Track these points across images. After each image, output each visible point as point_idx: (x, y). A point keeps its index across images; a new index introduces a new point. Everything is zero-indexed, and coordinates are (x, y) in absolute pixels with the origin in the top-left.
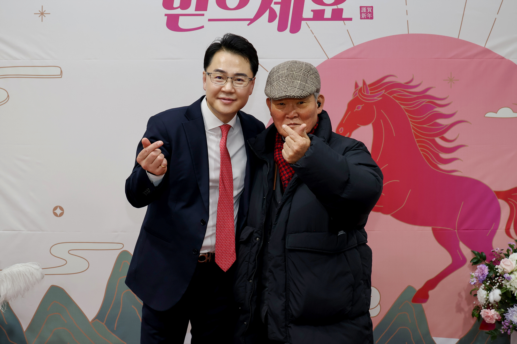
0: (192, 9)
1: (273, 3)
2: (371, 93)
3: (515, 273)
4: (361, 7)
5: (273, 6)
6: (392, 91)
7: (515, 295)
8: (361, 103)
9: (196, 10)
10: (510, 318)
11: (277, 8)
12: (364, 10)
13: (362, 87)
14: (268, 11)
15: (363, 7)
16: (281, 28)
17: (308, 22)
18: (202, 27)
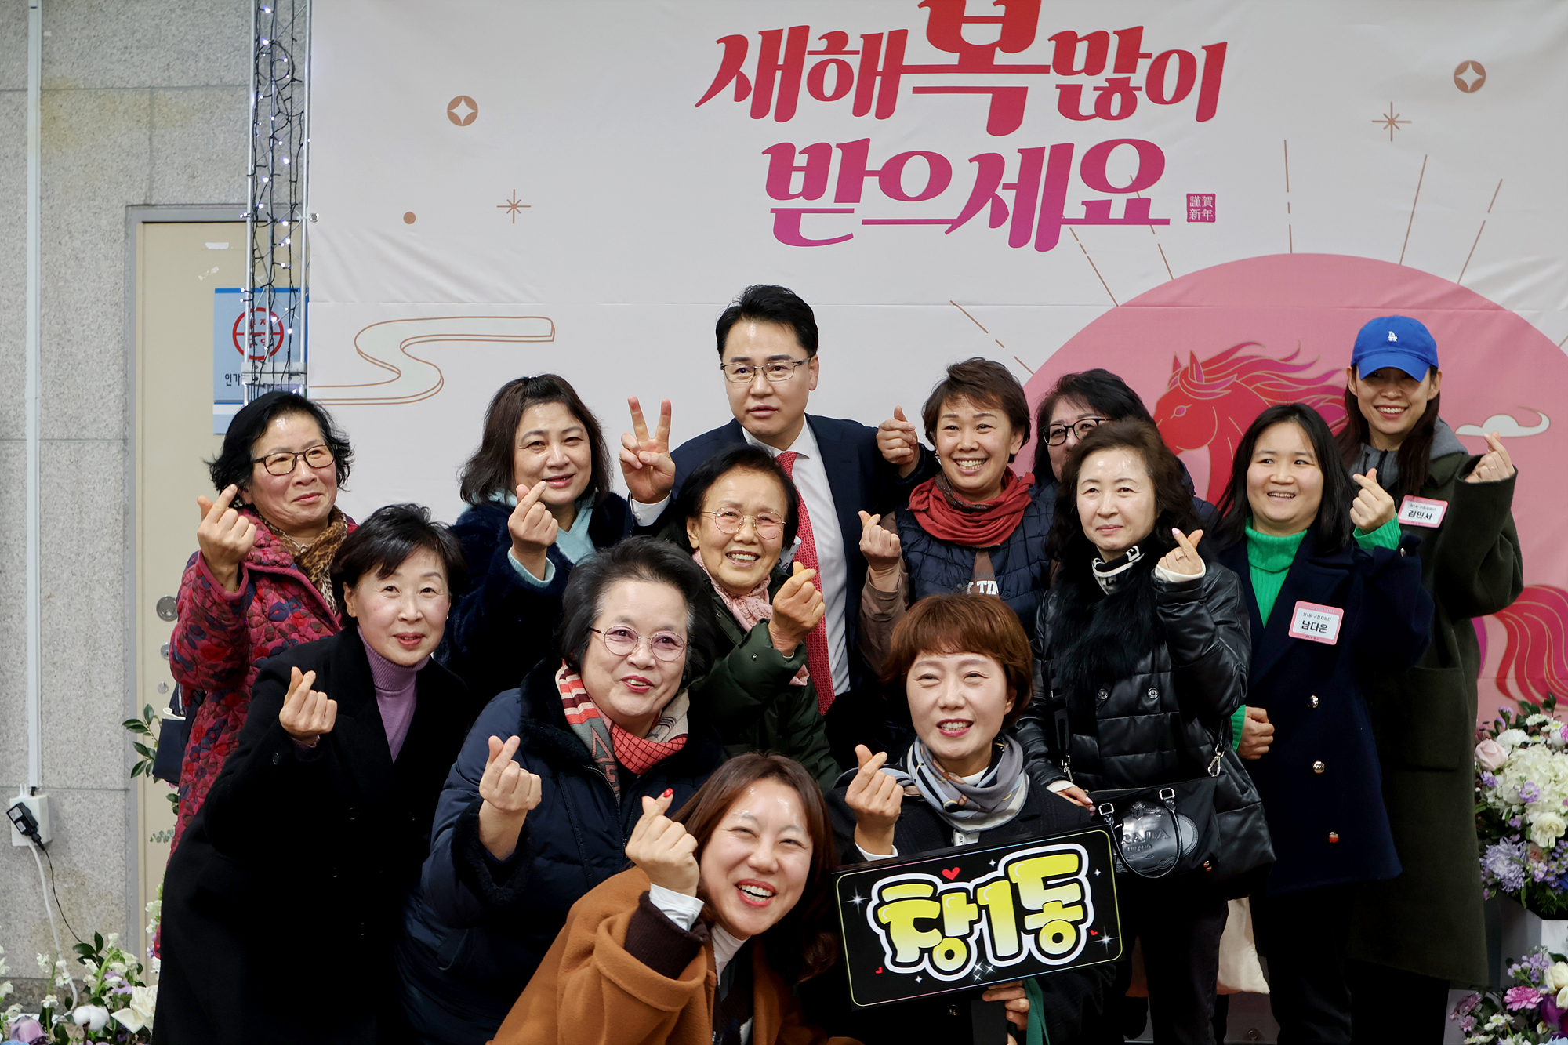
0: (828, 199)
1: (1001, 185)
2: (1207, 381)
3: (1506, 770)
4: (1189, 196)
5: (999, 191)
6: (1253, 376)
7: (1503, 818)
8: (1186, 400)
9: (836, 201)
10: (1491, 867)
11: (1009, 198)
12: (1196, 201)
13: (1187, 369)
14: (989, 203)
15: (1194, 195)
16: (1017, 239)
17: (1074, 227)
18: (850, 236)
